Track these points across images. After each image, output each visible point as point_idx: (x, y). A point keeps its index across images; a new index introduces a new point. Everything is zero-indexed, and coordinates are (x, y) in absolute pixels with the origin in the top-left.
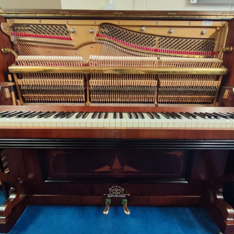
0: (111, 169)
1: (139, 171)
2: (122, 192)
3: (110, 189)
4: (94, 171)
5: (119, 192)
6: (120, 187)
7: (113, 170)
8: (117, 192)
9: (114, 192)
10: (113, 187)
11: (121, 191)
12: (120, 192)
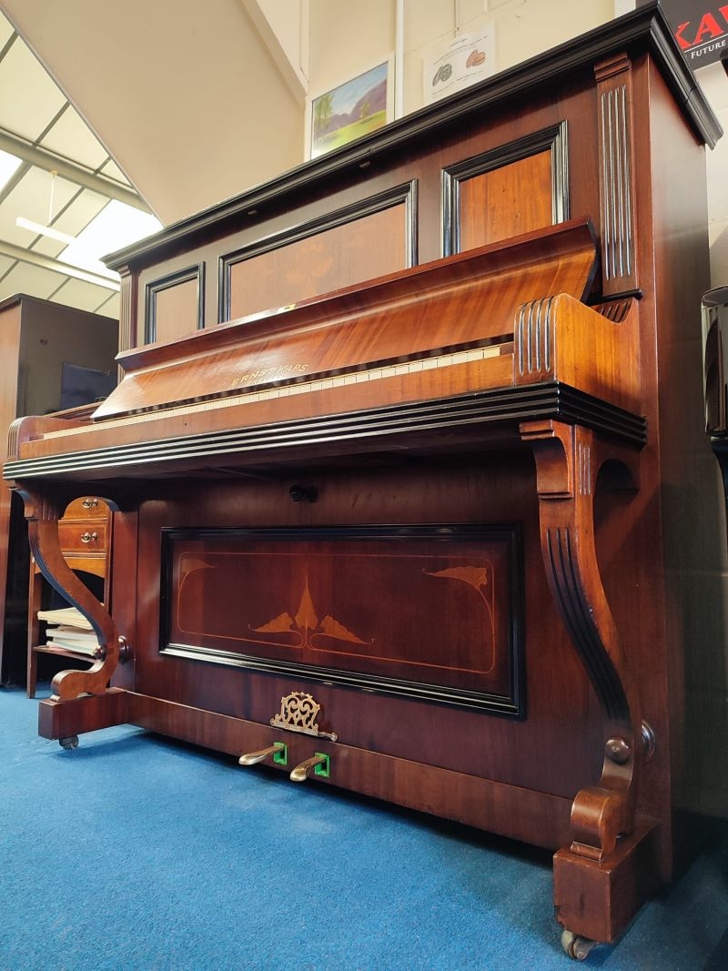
0: (293, 626)
1: (361, 642)
2: (311, 714)
3: (284, 700)
4: (259, 630)
5: (304, 713)
6: (309, 698)
7: (297, 630)
8: (300, 714)
9: (293, 711)
10: (294, 695)
11: (309, 711)
12: (307, 715)
